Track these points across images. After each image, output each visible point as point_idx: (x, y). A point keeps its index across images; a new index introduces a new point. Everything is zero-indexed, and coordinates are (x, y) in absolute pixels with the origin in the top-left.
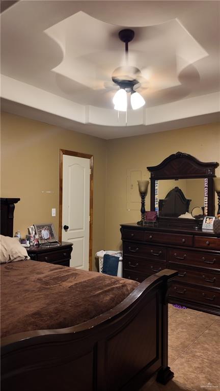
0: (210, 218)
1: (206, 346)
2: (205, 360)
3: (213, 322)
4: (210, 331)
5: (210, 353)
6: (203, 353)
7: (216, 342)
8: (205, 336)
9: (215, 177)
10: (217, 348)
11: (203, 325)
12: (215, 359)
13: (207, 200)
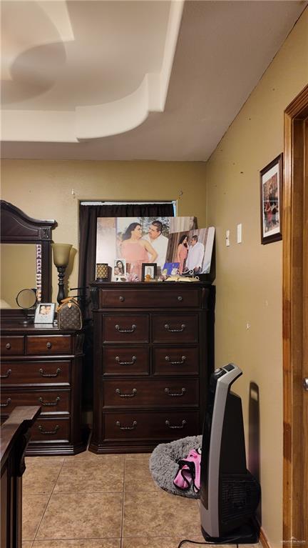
0: (46, 306)
1: (64, 515)
2: (72, 542)
3: (59, 468)
4: (62, 486)
5: (74, 525)
6: (65, 530)
7: (76, 502)
8: (56, 499)
9: (52, 242)
10: (81, 511)
11: (46, 478)
12: (85, 533)
13: (40, 278)
